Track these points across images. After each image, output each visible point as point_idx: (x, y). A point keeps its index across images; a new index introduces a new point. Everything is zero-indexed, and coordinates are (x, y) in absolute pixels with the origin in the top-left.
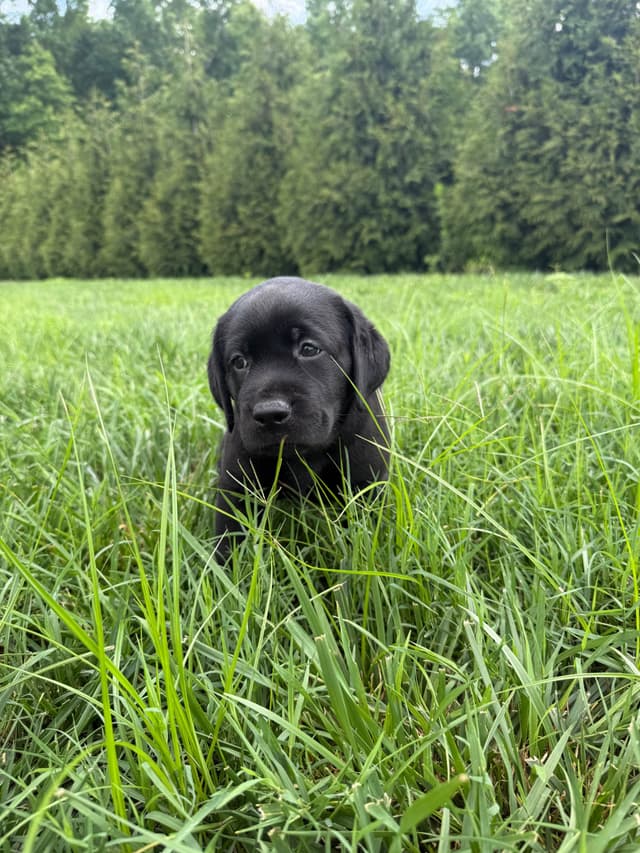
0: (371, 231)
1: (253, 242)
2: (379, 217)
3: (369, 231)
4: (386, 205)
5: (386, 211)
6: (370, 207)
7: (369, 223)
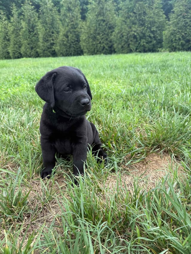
0: (144, 42)
1: (102, 45)
2: (145, 39)
3: (143, 42)
4: (148, 36)
5: (147, 37)
6: (143, 36)
7: (143, 40)
